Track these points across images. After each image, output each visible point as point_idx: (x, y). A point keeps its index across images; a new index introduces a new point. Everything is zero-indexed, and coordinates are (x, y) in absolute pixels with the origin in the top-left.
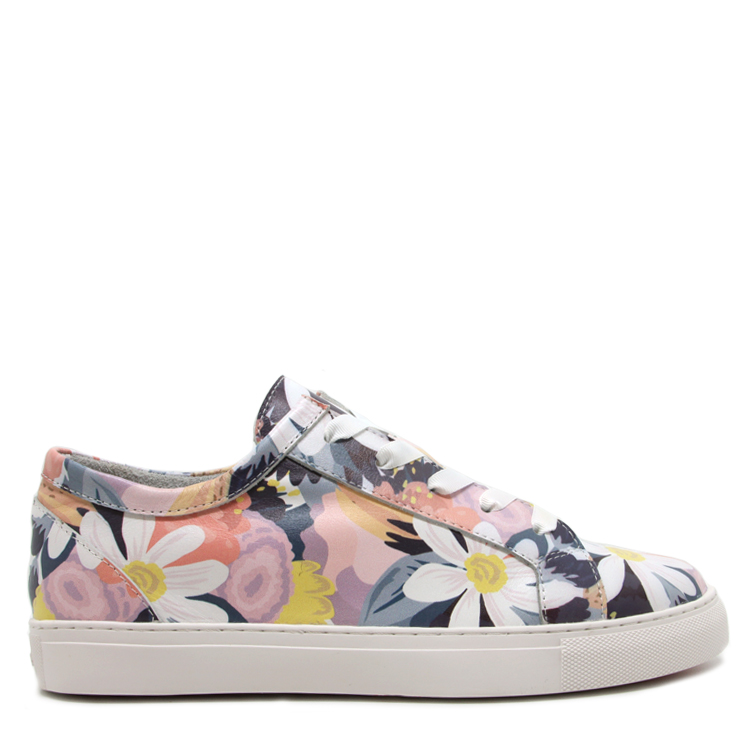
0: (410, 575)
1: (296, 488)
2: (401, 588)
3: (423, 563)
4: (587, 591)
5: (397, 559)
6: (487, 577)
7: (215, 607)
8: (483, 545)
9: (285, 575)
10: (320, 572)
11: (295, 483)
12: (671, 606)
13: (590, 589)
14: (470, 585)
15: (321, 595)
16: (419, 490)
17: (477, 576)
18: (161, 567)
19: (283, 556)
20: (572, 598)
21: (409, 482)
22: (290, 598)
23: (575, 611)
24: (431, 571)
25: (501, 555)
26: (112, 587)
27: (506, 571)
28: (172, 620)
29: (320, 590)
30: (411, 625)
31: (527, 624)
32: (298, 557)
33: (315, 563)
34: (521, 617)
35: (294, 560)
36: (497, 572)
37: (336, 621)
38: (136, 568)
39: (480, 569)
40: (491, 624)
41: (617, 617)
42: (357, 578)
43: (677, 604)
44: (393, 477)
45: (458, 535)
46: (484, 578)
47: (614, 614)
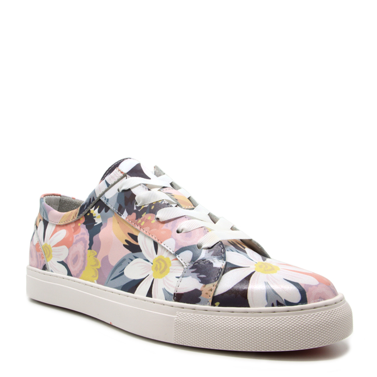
0: (129, 263)
1: (99, 214)
2: (124, 269)
3: (136, 258)
4: (204, 286)
5: (126, 254)
6: (160, 270)
7: (64, 267)
8: (165, 252)
9: (85, 256)
10: (96, 256)
11: (99, 212)
12: (266, 306)
13: (207, 285)
14: (151, 273)
15: (95, 268)
16: (149, 218)
17: (156, 268)
18: (51, 246)
19: (85, 247)
20: (193, 289)
21: (147, 213)
22: (86, 268)
23: (192, 297)
24: (138, 263)
25: (171, 258)
26: (38, 253)
27: (170, 267)
28: (52, 271)
29: (95, 265)
30: (122, 290)
31: (166, 300)
32: (90, 248)
33: (95, 252)
34: (165, 295)
35: (89, 249)
36: (166, 267)
37: (98, 282)
38: (46, 246)
39: (158, 264)
40: (151, 297)
41: (219, 306)
42: (109, 262)
43: (273, 305)
44: (139, 210)
45: (156, 245)
46: (158, 270)
47: (218, 303)
